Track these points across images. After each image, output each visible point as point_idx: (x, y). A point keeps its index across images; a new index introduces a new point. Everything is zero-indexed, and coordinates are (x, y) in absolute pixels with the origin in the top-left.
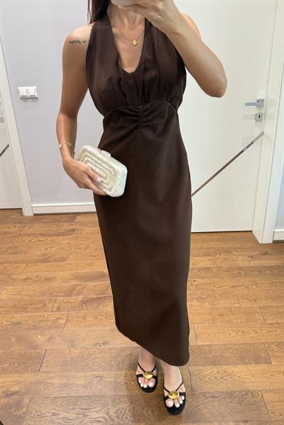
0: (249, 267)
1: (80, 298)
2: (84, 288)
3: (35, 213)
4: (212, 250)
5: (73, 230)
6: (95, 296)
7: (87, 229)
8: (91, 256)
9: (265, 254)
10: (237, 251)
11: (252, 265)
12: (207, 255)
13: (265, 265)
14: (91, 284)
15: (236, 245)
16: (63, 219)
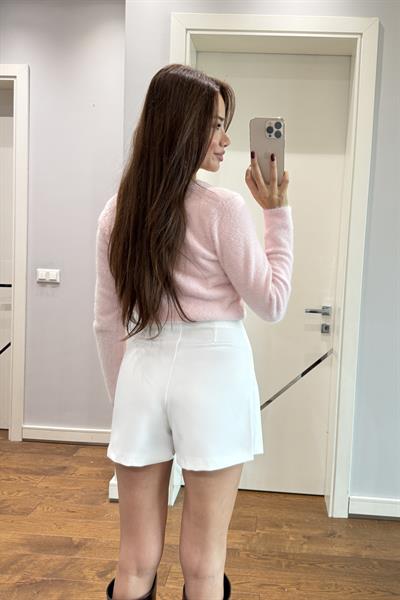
0: (299, 554)
1: (17, 578)
3: (25, 437)
4: (254, 520)
6: (39, 579)
8: (68, 511)
9: (331, 535)
10: (290, 526)
11: (304, 551)
13: (323, 553)
14: (44, 557)
16: (59, 451)
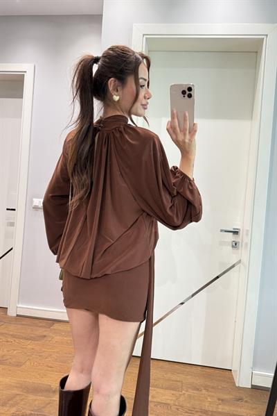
0: (215, 412)
2: (22, 400)
3: (18, 314)
5: (45, 336)
6: (28, 412)
7: (58, 337)
8: (48, 366)
9: (239, 400)
10: (208, 390)
11: (220, 410)
12: (173, 389)
13: (234, 413)
14: (31, 397)
15: (209, 384)
16: (41, 324)
